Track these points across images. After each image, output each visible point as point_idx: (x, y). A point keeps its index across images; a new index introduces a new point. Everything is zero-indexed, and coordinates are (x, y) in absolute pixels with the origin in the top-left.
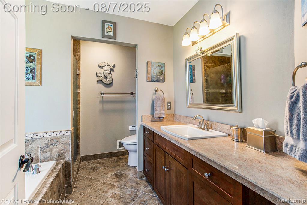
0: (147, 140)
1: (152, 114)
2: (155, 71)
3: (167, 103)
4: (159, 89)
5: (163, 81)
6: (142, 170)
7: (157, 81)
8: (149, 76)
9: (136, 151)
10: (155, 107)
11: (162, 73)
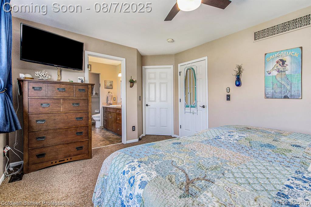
0: (105, 112)
1: (107, 103)
2: (108, 84)
3: (114, 98)
4: (110, 92)
5: (112, 88)
6: (103, 126)
7: (109, 88)
8: (106, 86)
9: (100, 121)
10: (108, 99)
11: (111, 85)
